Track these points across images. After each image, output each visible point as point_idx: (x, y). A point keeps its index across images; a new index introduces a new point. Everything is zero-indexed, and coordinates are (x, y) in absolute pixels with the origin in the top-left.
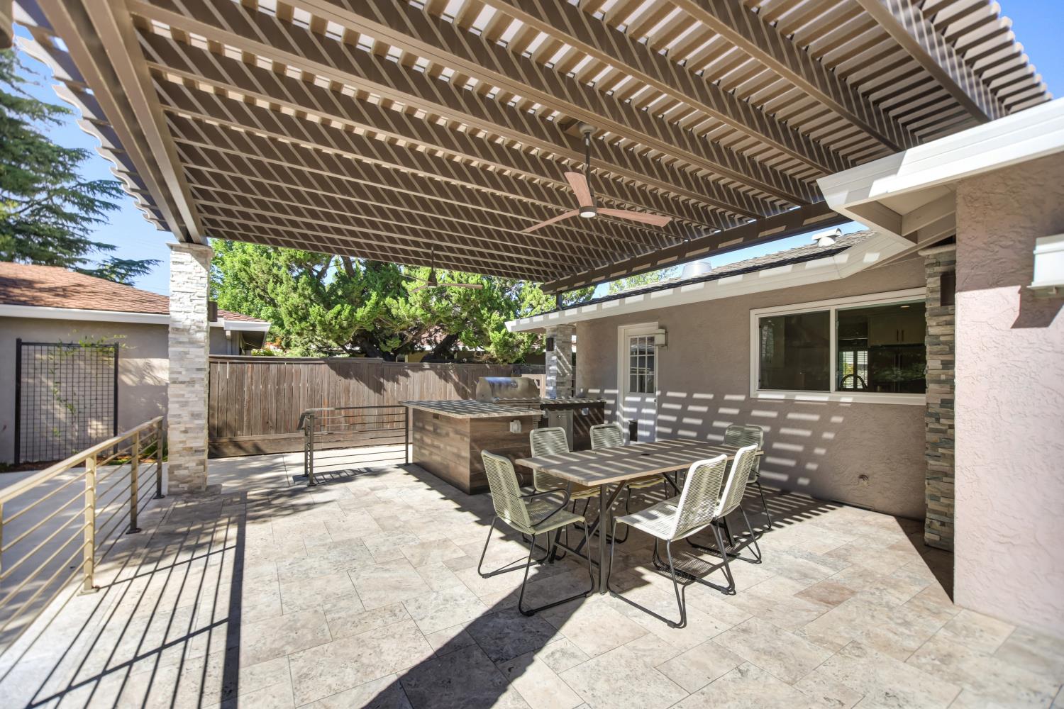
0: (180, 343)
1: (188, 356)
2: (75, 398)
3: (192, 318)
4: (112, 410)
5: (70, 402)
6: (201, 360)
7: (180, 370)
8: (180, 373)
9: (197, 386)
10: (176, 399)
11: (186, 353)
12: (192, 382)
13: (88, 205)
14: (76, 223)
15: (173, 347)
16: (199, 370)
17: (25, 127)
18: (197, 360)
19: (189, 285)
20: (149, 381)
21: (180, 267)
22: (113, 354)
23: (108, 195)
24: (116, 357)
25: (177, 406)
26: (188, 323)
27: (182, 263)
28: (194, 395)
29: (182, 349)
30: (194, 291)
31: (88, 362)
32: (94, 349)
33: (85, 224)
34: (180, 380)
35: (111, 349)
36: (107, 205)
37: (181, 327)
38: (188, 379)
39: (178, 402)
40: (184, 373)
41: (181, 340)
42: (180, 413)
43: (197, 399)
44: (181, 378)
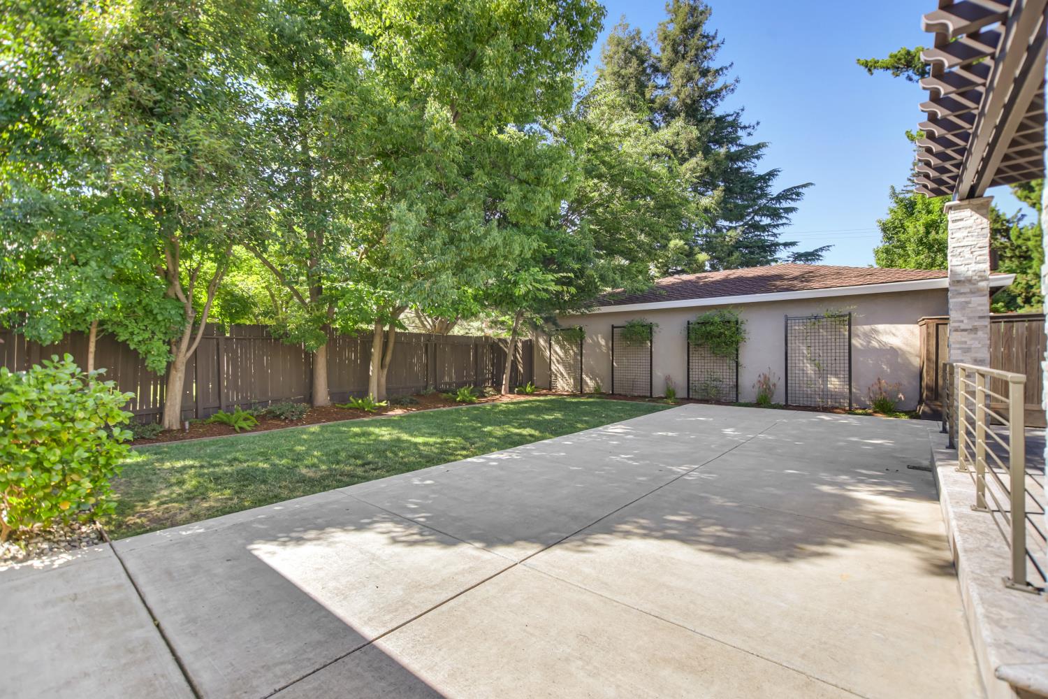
0: (962, 294)
1: (970, 305)
2: (821, 358)
3: (973, 269)
4: (847, 369)
5: (817, 362)
6: (983, 308)
7: (962, 318)
8: (962, 321)
9: (980, 334)
10: (958, 346)
11: (967, 303)
12: (974, 330)
13: (775, 214)
14: (768, 231)
15: (954, 298)
16: (981, 317)
17: (743, 170)
18: (980, 308)
19: (970, 239)
20: (875, 344)
21: (960, 224)
22: (847, 323)
23: (790, 201)
24: (850, 325)
25: (959, 351)
26: (970, 273)
27: (962, 220)
28: (977, 342)
29: (963, 300)
30: (975, 243)
31: (829, 330)
32: (833, 319)
33: (775, 231)
34: (962, 328)
35: (845, 318)
36: (789, 210)
37: (963, 279)
38: (970, 327)
39: (959, 349)
40: (965, 321)
41: (962, 291)
42: (963, 358)
43: (980, 346)
44: (963, 326)
